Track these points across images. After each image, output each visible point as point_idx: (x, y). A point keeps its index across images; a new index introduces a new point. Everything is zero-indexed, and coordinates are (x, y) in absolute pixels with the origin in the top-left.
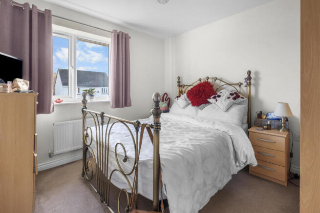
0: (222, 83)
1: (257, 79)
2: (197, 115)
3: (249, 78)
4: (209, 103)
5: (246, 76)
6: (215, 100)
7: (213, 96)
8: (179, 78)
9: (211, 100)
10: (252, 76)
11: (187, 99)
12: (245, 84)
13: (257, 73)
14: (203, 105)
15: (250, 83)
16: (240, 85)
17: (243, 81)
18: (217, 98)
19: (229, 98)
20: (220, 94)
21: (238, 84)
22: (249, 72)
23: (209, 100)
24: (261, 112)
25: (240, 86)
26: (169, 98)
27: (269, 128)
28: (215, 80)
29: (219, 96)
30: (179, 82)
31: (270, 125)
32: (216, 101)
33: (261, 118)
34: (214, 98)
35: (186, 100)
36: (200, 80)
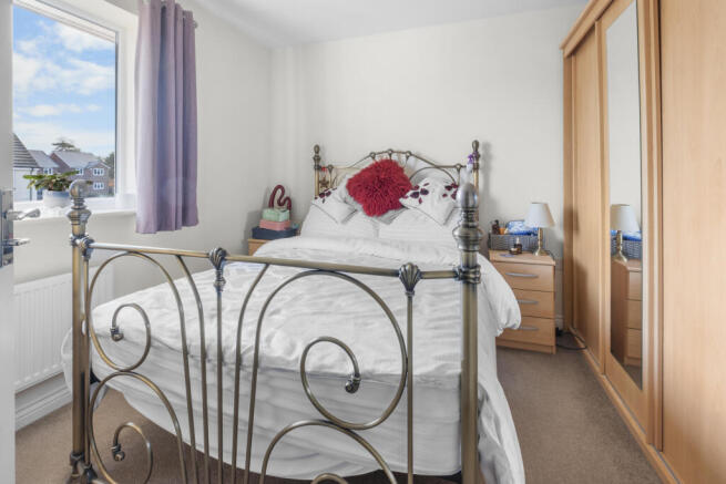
0: (422, 164)
1: (488, 157)
2: (377, 235)
3: (475, 156)
4: (403, 207)
5: (471, 151)
6: (417, 200)
7: (411, 192)
8: (317, 149)
9: (408, 201)
10: (480, 151)
11: (350, 200)
12: (470, 167)
13: (487, 146)
14: (391, 213)
15: (478, 164)
16: (459, 168)
17: (465, 161)
18: (421, 196)
19: (445, 195)
20: (426, 188)
21: (455, 167)
22: (476, 144)
23: (402, 200)
24: (497, 221)
25: (459, 170)
26: (288, 198)
27: (519, 250)
28: (407, 157)
29: (425, 192)
30: (317, 159)
31: (520, 245)
32: (420, 201)
33: (499, 233)
34: (415, 195)
35: (345, 202)
36: (373, 155)
